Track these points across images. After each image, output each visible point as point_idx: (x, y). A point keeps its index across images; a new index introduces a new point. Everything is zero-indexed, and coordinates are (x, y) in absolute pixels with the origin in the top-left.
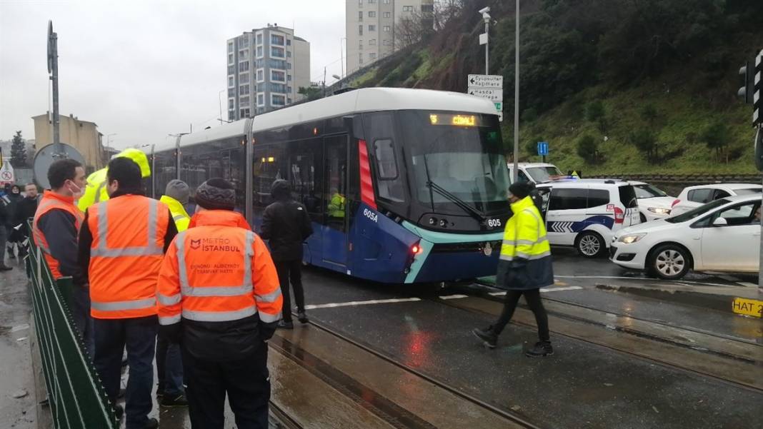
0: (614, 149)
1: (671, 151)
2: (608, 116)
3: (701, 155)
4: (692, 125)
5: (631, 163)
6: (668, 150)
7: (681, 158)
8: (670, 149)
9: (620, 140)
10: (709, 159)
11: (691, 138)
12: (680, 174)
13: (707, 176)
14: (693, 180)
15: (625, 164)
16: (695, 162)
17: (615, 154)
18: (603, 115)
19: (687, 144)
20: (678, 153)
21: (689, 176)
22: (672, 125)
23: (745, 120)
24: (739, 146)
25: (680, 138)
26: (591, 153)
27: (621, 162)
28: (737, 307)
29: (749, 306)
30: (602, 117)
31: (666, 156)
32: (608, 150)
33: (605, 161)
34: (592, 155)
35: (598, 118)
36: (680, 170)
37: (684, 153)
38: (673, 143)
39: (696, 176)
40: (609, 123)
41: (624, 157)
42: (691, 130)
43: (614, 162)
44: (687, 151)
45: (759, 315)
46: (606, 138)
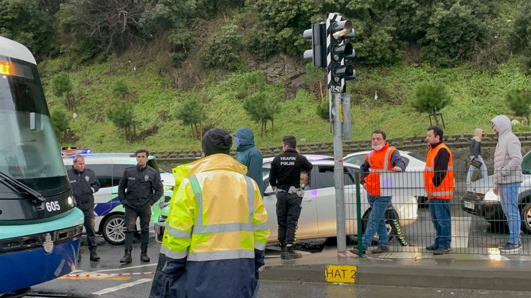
0: (86, 127)
1: (146, 129)
2: (75, 91)
3: (176, 132)
4: (162, 103)
5: (108, 141)
6: (143, 127)
7: (158, 135)
8: (146, 126)
9: (91, 117)
10: (184, 136)
11: (164, 116)
12: (163, 151)
13: (188, 153)
14: (175, 157)
15: (101, 142)
16: (172, 139)
17: (87, 132)
18: (70, 89)
19: (161, 122)
20: (154, 130)
21: (170, 153)
22: (143, 103)
23: (210, 100)
24: (208, 124)
25: (153, 116)
26: (62, 130)
27: (96, 140)
28: (330, 275)
29: (341, 273)
30: (70, 92)
31: (142, 134)
32: (80, 128)
33: (77, 139)
34: (63, 133)
35: (65, 94)
36: (161, 147)
37: (159, 130)
38: (147, 121)
39: (178, 153)
40: (76, 99)
41: (98, 134)
42: (163, 108)
43: (88, 141)
44: (162, 128)
45: (353, 281)
46: (75, 115)
